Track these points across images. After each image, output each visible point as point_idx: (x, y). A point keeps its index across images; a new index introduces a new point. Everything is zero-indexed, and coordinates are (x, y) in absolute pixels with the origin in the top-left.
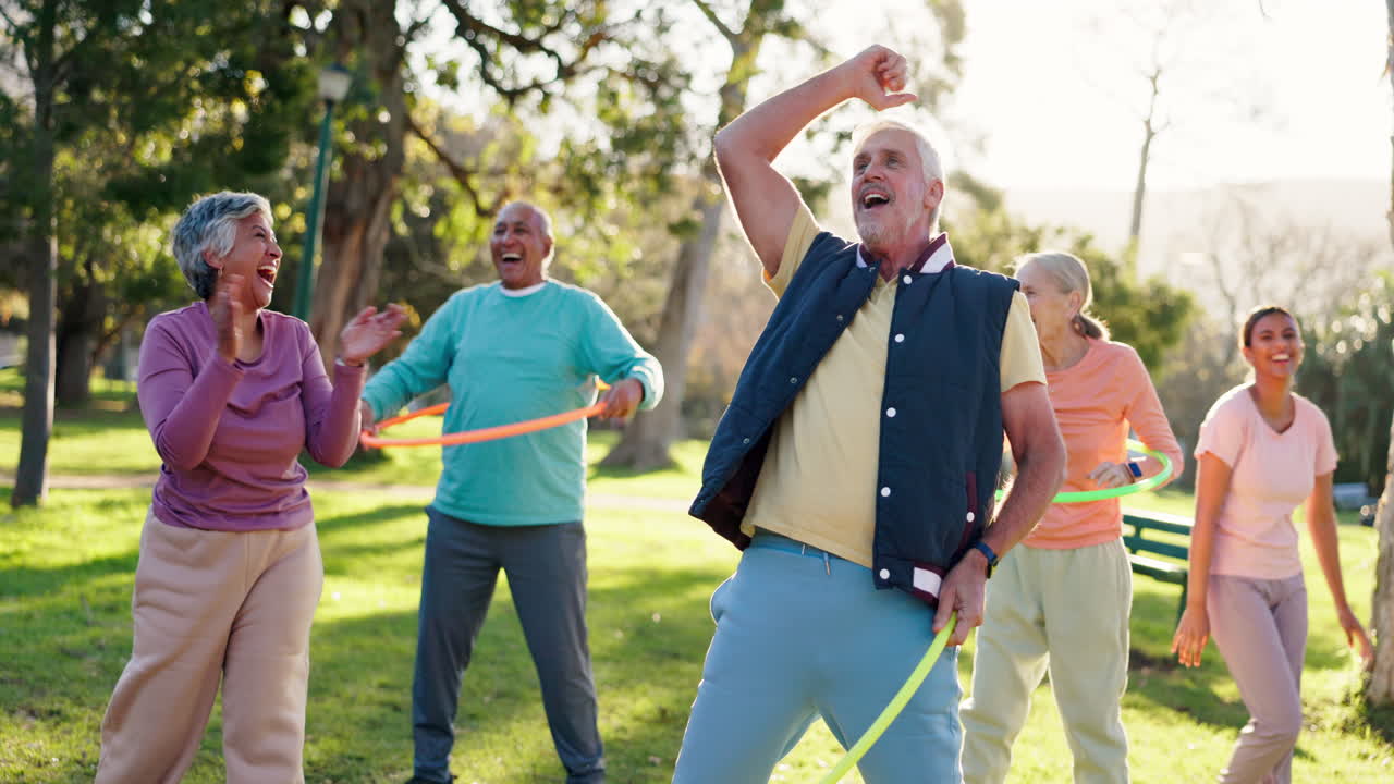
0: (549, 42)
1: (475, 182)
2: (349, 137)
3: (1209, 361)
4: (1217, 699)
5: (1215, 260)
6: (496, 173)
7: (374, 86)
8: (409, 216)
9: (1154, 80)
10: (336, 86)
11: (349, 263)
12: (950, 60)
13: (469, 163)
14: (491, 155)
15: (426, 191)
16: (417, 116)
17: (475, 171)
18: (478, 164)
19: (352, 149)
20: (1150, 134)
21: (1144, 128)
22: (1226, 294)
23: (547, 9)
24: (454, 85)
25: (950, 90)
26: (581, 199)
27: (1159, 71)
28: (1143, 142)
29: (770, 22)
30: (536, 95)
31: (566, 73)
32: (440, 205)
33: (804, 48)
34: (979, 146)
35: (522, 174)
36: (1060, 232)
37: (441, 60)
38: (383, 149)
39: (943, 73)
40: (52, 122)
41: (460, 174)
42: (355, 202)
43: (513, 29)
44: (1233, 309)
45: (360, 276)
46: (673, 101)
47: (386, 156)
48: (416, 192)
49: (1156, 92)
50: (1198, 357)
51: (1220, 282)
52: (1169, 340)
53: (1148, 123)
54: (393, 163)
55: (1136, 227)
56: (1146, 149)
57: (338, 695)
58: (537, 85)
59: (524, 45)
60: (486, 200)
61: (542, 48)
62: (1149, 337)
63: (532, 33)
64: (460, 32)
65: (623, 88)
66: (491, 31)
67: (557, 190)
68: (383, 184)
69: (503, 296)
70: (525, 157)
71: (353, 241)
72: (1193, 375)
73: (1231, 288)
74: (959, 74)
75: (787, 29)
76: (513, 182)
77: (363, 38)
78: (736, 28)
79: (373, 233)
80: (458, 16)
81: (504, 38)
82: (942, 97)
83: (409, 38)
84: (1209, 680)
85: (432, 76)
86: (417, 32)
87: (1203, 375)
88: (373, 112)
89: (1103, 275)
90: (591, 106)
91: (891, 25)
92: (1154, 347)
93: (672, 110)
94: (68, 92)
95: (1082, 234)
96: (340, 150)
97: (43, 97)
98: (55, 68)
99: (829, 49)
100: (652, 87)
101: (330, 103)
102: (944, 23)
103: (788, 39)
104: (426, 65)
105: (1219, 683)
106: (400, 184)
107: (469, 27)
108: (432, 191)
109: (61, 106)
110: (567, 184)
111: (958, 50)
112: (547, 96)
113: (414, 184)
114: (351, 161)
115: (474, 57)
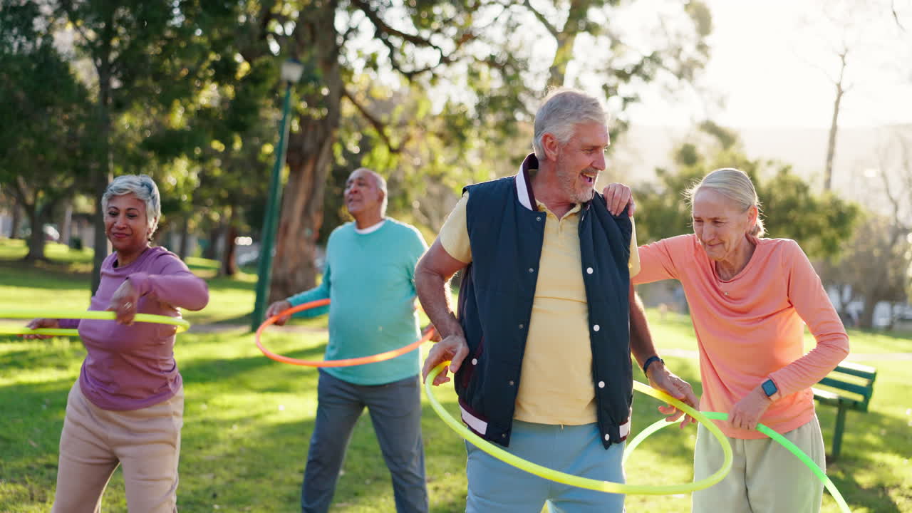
0: (436, 40)
1: (388, 131)
2: (303, 106)
3: (881, 244)
4: (858, 486)
5: (884, 176)
6: (402, 124)
7: (319, 72)
8: (346, 153)
9: (843, 57)
10: (293, 72)
11: (305, 184)
12: (702, 47)
13: (384, 118)
14: (398, 113)
15: (357, 136)
16: (350, 88)
17: (388, 123)
18: (390, 119)
19: (305, 113)
20: (840, 93)
21: (836, 87)
22: (891, 199)
23: (435, 18)
24: (375, 67)
25: (702, 66)
26: (456, 141)
27: (847, 50)
28: (835, 98)
29: (582, 24)
30: (428, 75)
31: (445, 60)
32: (366, 146)
33: (604, 41)
34: (721, 103)
35: (417, 125)
36: (770, 163)
37: (368, 51)
38: (325, 112)
39: (698, 56)
40: (110, 101)
41: (379, 126)
42: (308, 145)
43: (412, 31)
44: (896, 209)
45: (312, 193)
46: (516, 77)
47: (327, 116)
48: (350, 137)
49: (844, 64)
50: (873, 241)
51: (888, 191)
52: (844, 235)
53: (839, 86)
54: (333, 120)
55: (831, 156)
56: (837, 102)
57: (271, 478)
58: (428, 69)
59: (418, 41)
60: (395, 142)
61: (430, 45)
62: (830, 233)
63: (425, 34)
64: (377, 35)
65: (484, 70)
66: (398, 34)
67: (440, 136)
68: (327, 134)
69: (357, 234)
70: (421, 114)
71: (308, 170)
72: (870, 253)
73: (895, 194)
74: (707, 56)
75: (592, 29)
76: (413, 131)
77: (313, 40)
78: (560, 28)
79: (320, 165)
80: (376, 24)
81: (407, 38)
82: (696, 71)
83: (346, 38)
84: (854, 472)
85: (362, 63)
86: (351, 34)
87: (876, 253)
88: (318, 88)
89: (798, 192)
90: (463, 80)
91: (663, 25)
92: (833, 239)
93: (515, 84)
94: (121, 79)
95: (785, 165)
96: (296, 113)
97: (104, 84)
98: (111, 66)
99: (622, 40)
100: (502, 68)
101: (290, 84)
102: (698, 24)
103: (593, 37)
104: (357, 55)
105: (860, 474)
106: (338, 133)
107: (382, 30)
108: (361, 136)
109: (117, 90)
110: (446, 132)
111: (708, 40)
112: (435, 76)
113: (349, 132)
114: (305, 120)
115: (387, 51)
